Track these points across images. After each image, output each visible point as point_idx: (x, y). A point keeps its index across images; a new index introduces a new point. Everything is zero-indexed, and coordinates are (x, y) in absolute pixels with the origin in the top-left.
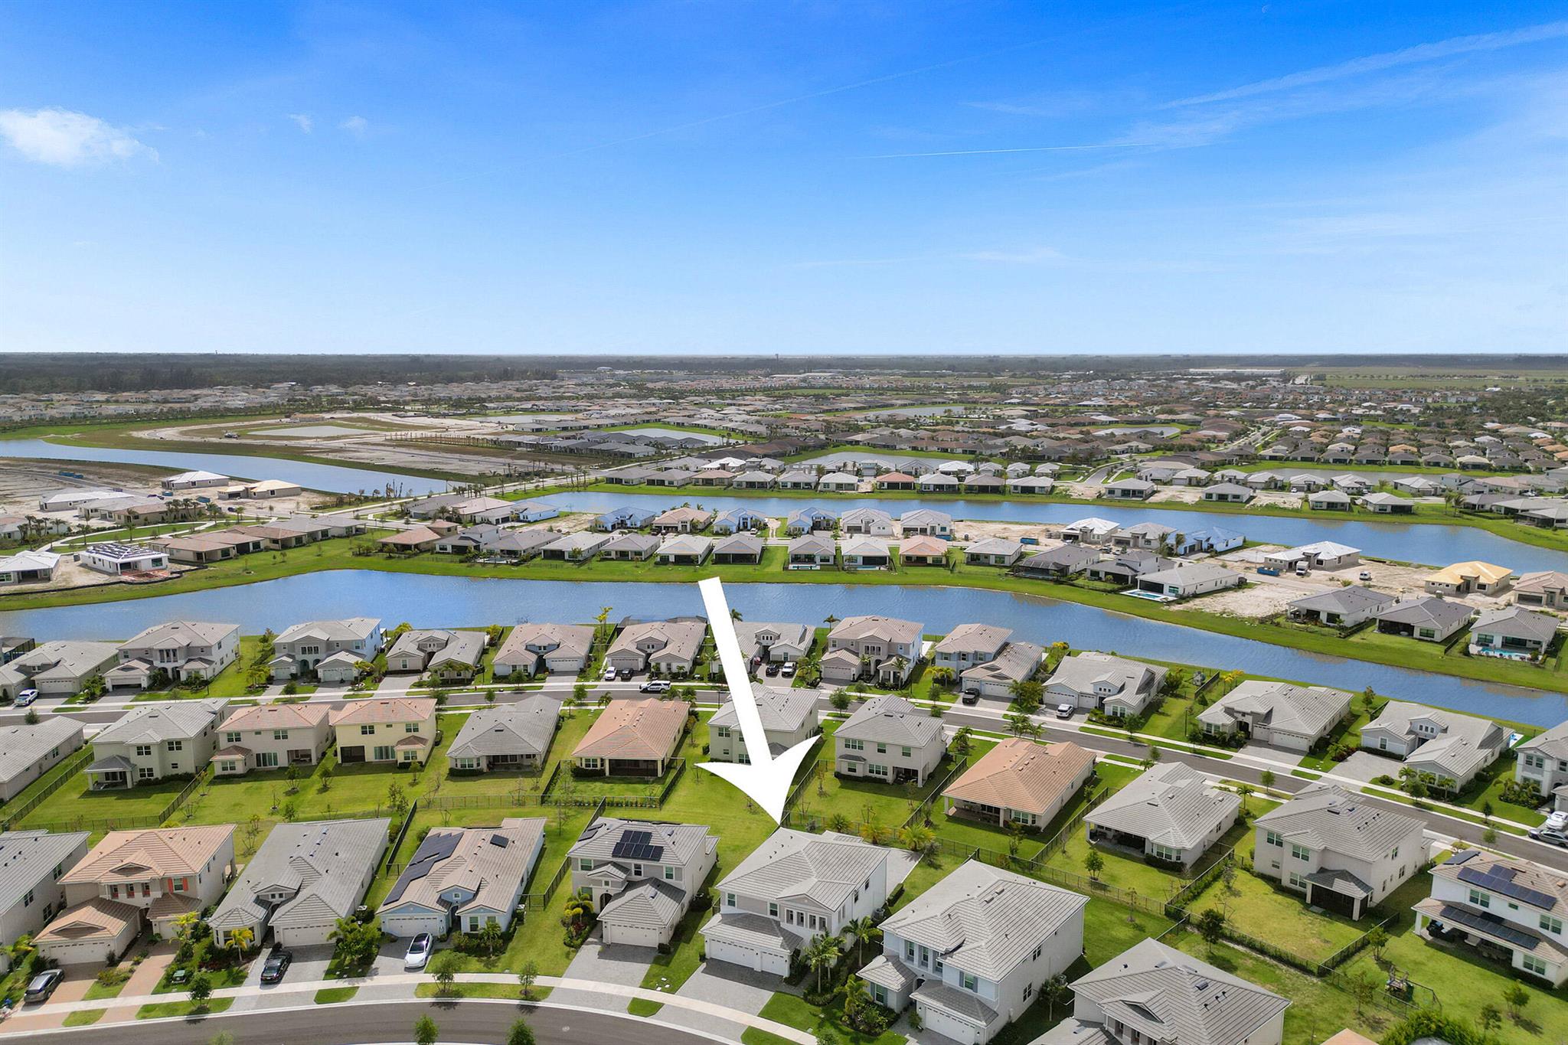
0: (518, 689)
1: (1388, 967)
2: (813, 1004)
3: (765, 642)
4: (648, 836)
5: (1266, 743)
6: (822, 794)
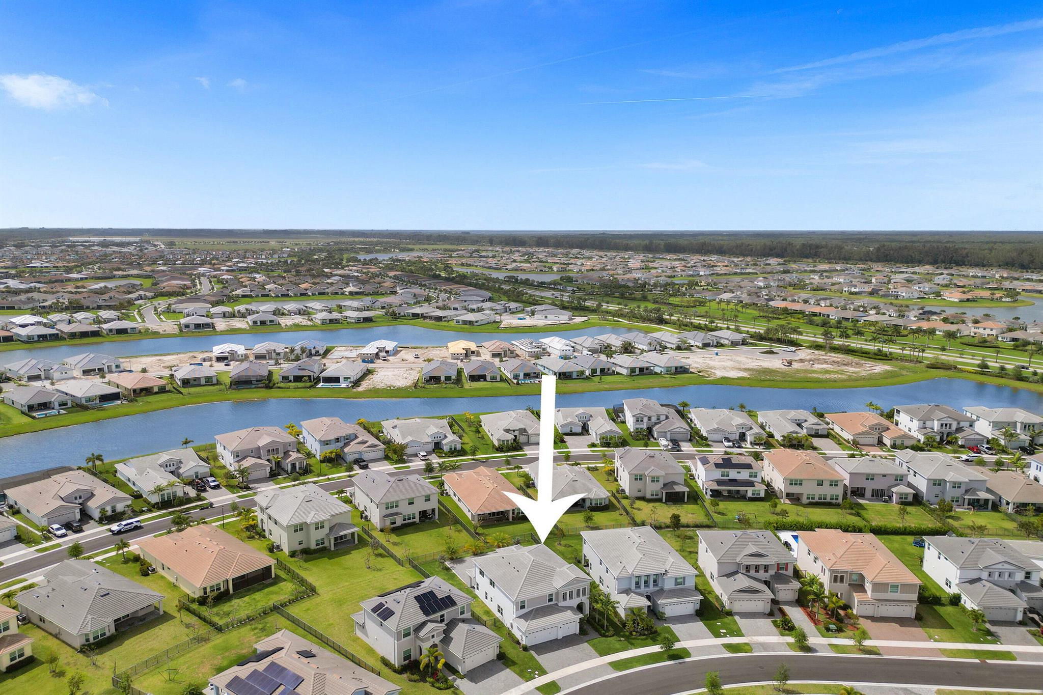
1: (723, 514)
2: (610, 636)
3: (169, 469)
4: (432, 594)
5: (528, 444)
6: (395, 544)
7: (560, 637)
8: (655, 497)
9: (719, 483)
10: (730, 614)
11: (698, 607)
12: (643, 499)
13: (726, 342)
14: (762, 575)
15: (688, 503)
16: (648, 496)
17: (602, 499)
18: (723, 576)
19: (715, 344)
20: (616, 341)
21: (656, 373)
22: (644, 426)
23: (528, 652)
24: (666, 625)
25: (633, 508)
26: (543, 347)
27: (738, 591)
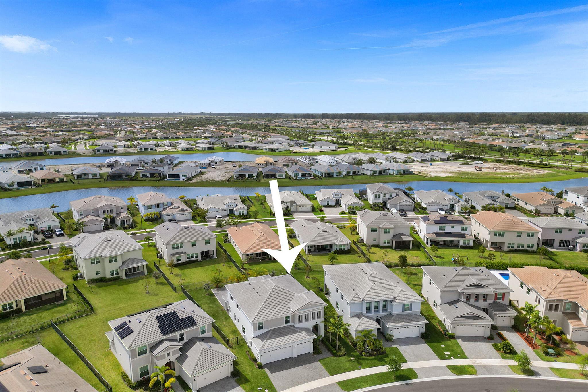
1: (441, 257)
2: (342, 356)
3: (29, 222)
4: (174, 314)
5: (297, 212)
6: (176, 275)
7: (295, 356)
8: (386, 245)
9: (438, 235)
10: (452, 337)
11: (423, 330)
12: (377, 246)
13: (437, 158)
14: (481, 303)
15: (412, 249)
16: (382, 244)
17: (345, 245)
18: (446, 304)
19: (430, 159)
20: (364, 157)
21: (390, 174)
22: (381, 201)
23: (262, 371)
24: (393, 346)
25: (369, 252)
26: (317, 161)
27: (460, 317)
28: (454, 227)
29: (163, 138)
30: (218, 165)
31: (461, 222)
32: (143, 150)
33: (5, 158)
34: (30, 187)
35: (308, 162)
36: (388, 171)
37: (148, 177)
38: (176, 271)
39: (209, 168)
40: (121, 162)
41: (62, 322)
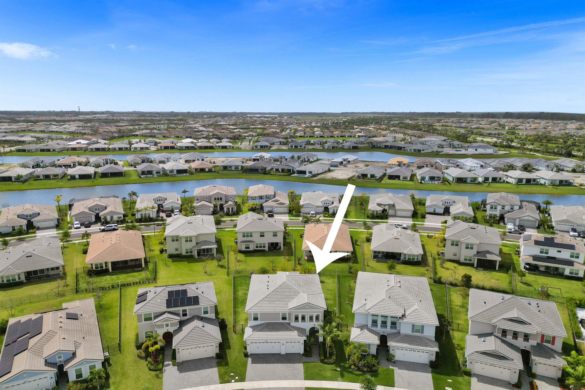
0: (20, 239)
1: (529, 285)
2: (329, 364)
3: (159, 203)
4: (185, 292)
5: (395, 216)
6: (239, 261)
7: (283, 353)
8: (468, 262)
9: (535, 258)
10: (469, 374)
11: (433, 358)
12: (458, 262)
14: (520, 343)
15: (498, 271)
16: (462, 260)
17: (414, 255)
18: (476, 335)
21: (541, 184)
22: (498, 213)
23: (246, 359)
24: (391, 367)
25: (443, 267)
26: (457, 164)
27: (481, 353)
28: (560, 252)
29: (319, 137)
30: (350, 164)
31: (571, 247)
32: (294, 147)
33: (185, 149)
34: (185, 174)
35: (446, 165)
36: (538, 180)
37: (280, 172)
38: (241, 257)
39: (341, 166)
40: (265, 157)
41: (129, 285)
